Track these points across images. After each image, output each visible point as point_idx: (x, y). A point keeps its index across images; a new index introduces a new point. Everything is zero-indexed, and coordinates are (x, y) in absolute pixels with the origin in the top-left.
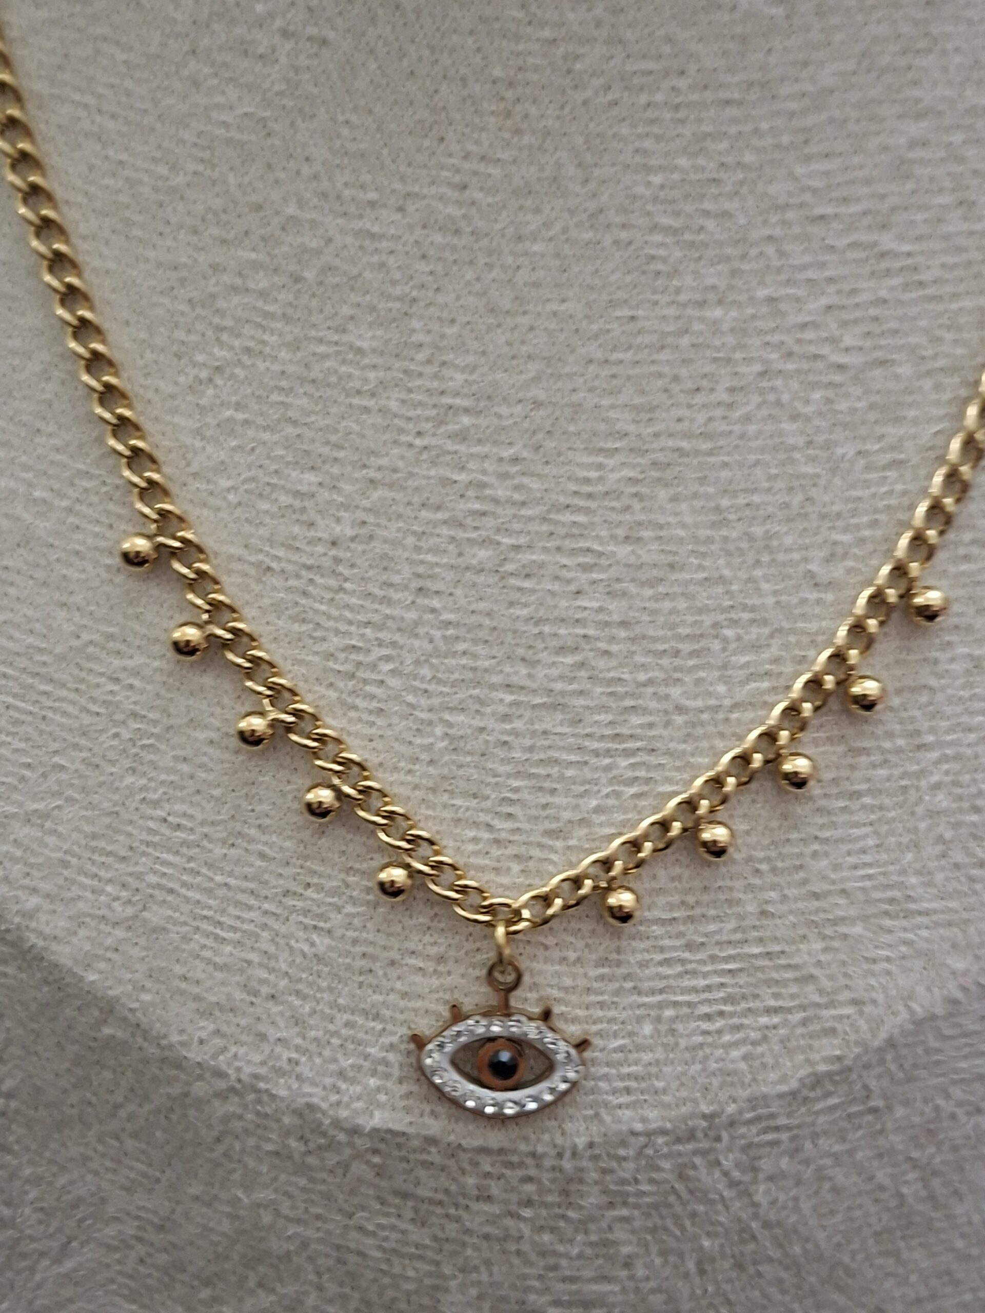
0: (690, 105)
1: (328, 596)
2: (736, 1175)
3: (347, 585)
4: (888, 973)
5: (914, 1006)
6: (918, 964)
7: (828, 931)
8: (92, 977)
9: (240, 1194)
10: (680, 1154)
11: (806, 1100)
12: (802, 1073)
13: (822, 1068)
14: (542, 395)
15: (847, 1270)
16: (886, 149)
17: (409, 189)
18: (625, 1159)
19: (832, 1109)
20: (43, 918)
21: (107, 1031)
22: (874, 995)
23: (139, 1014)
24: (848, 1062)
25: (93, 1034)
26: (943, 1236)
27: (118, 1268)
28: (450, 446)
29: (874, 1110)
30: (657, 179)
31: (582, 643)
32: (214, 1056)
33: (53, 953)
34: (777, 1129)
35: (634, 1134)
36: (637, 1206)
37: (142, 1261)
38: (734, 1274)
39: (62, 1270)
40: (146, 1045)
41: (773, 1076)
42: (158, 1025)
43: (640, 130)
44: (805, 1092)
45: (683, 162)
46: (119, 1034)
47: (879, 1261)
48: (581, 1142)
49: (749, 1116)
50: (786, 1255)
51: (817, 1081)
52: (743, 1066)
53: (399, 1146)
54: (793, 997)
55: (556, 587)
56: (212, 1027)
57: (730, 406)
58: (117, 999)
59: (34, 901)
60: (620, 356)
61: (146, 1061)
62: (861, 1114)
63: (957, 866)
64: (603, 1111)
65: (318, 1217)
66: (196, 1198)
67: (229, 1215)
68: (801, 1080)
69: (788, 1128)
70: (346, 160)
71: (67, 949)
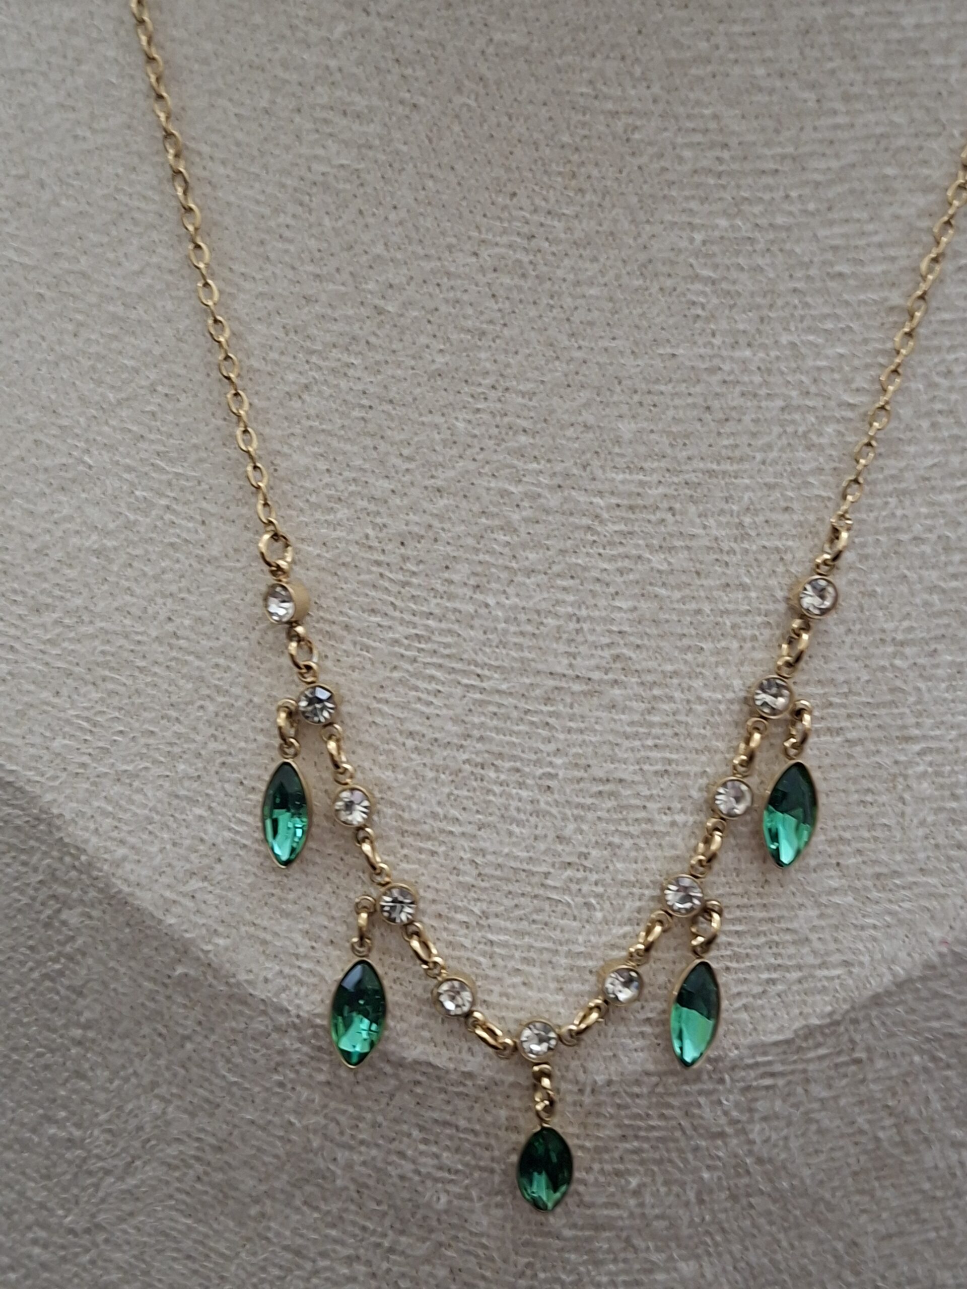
0: (731, 174)
1: (394, 588)
2: (735, 1114)
3: (414, 580)
4: (875, 939)
5: (897, 968)
6: (901, 932)
7: (824, 900)
8: (171, 920)
9: (293, 1120)
10: (687, 1093)
11: (800, 1049)
12: (797, 1025)
13: (815, 1021)
14: (591, 420)
15: (828, 1204)
16: (897, 217)
17: (483, 236)
18: (638, 1096)
19: (821, 1058)
20: (128, 866)
21: (180, 970)
22: (861, 958)
23: (211, 955)
24: (837, 1017)
25: (168, 972)
26: (912, 1178)
27: (178, 1185)
28: (509, 460)
29: (858, 1061)
30: (699, 237)
31: (617, 639)
32: (277, 995)
33: (137, 898)
34: (772, 1075)
35: (648, 1074)
36: (647, 1139)
37: (199, 1178)
38: (728, 1205)
39: (124, 1187)
40: (215, 982)
41: (771, 1026)
42: (228, 965)
43: (687, 193)
44: (798, 1042)
45: (723, 222)
46: (192, 972)
47: (857, 1198)
48: (600, 1079)
49: (750, 1061)
50: (776, 1189)
51: (809, 1032)
52: (744, 1016)
53: (439, 1078)
54: (790, 957)
55: (598, 587)
56: (277, 968)
57: (754, 435)
58: (192, 941)
59: (121, 851)
60: (662, 388)
61: (214, 997)
62: (846, 1064)
63: (937, 846)
64: (621, 1054)
65: (362, 1142)
66: (253, 1122)
67: (281, 1138)
68: (795, 1031)
69: (782, 1074)
70: (429, 209)
71: (148, 895)
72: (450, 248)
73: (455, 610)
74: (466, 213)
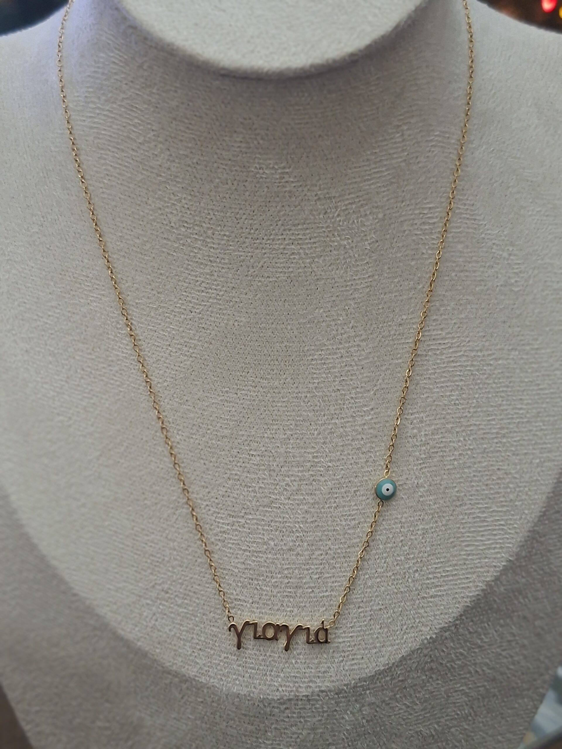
72: (227, 392)
73: (237, 522)
74: (231, 379)
